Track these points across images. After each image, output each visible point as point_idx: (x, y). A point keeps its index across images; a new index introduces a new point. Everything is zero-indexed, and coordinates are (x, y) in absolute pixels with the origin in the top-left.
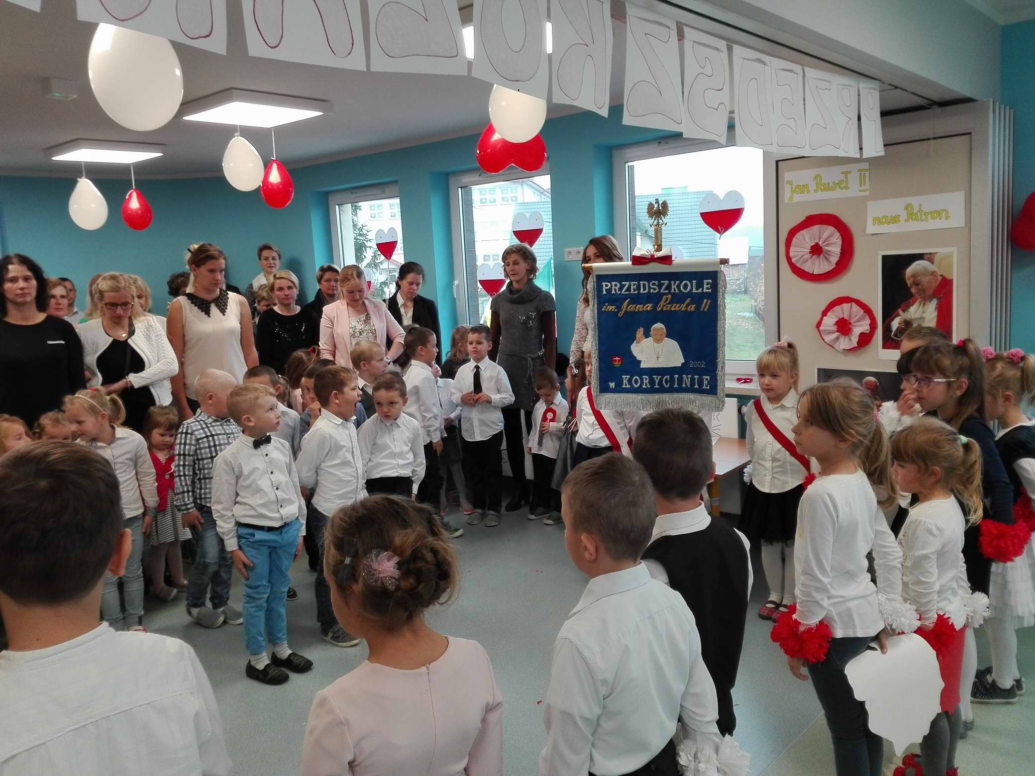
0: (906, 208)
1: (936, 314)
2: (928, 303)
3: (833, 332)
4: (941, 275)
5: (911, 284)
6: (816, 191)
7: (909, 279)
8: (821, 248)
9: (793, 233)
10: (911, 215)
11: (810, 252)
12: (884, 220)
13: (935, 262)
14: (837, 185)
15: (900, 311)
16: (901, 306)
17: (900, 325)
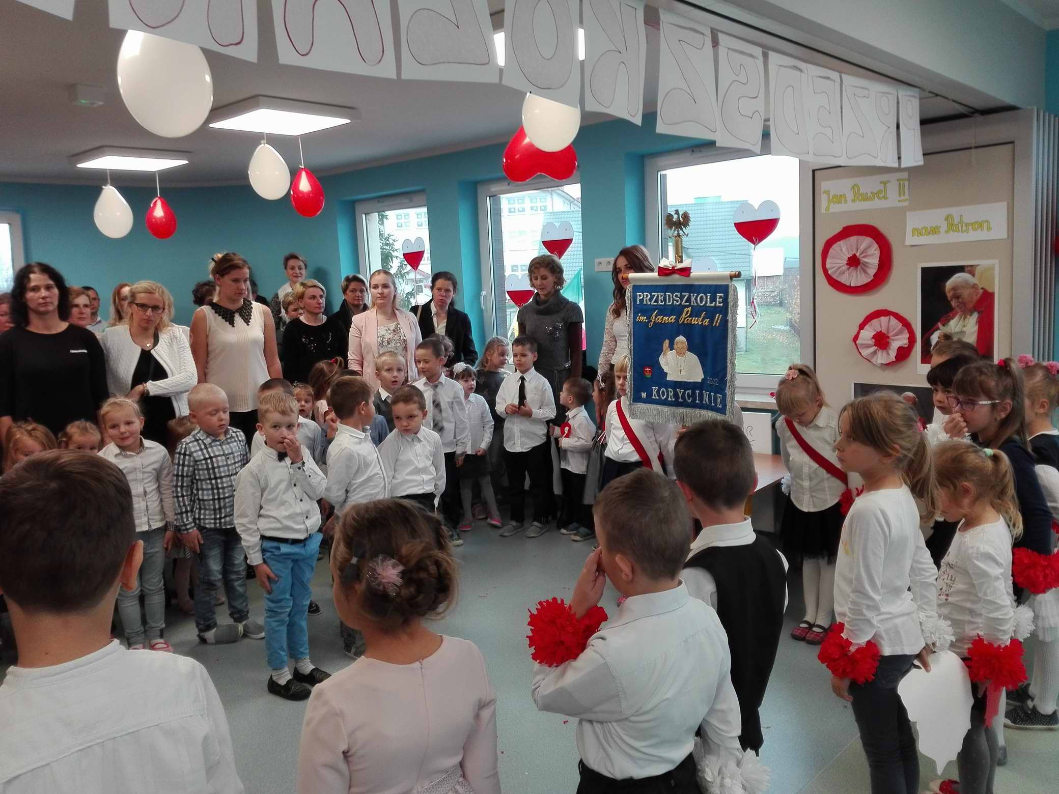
0: (947, 219)
1: (976, 328)
2: (968, 317)
3: (871, 346)
4: (982, 288)
5: (951, 297)
6: (853, 201)
7: (949, 292)
8: (859, 259)
9: (829, 244)
10: (952, 226)
11: (847, 264)
12: (924, 231)
13: (976, 274)
14: (875, 195)
15: (940, 324)
16: (941, 320)
17: (940, 338)
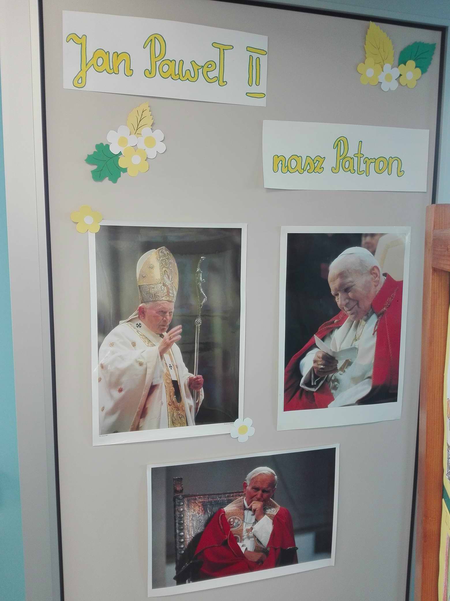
0: (336, 146)
1: (373, 341)
4: (385, 275)
5: (336, 290)
7: (334, 280)
10: (343, 160)
12: (294, 163)
14: (200, 71)
15: (317, 339)
16: (319, 330)
17: (316, 365)
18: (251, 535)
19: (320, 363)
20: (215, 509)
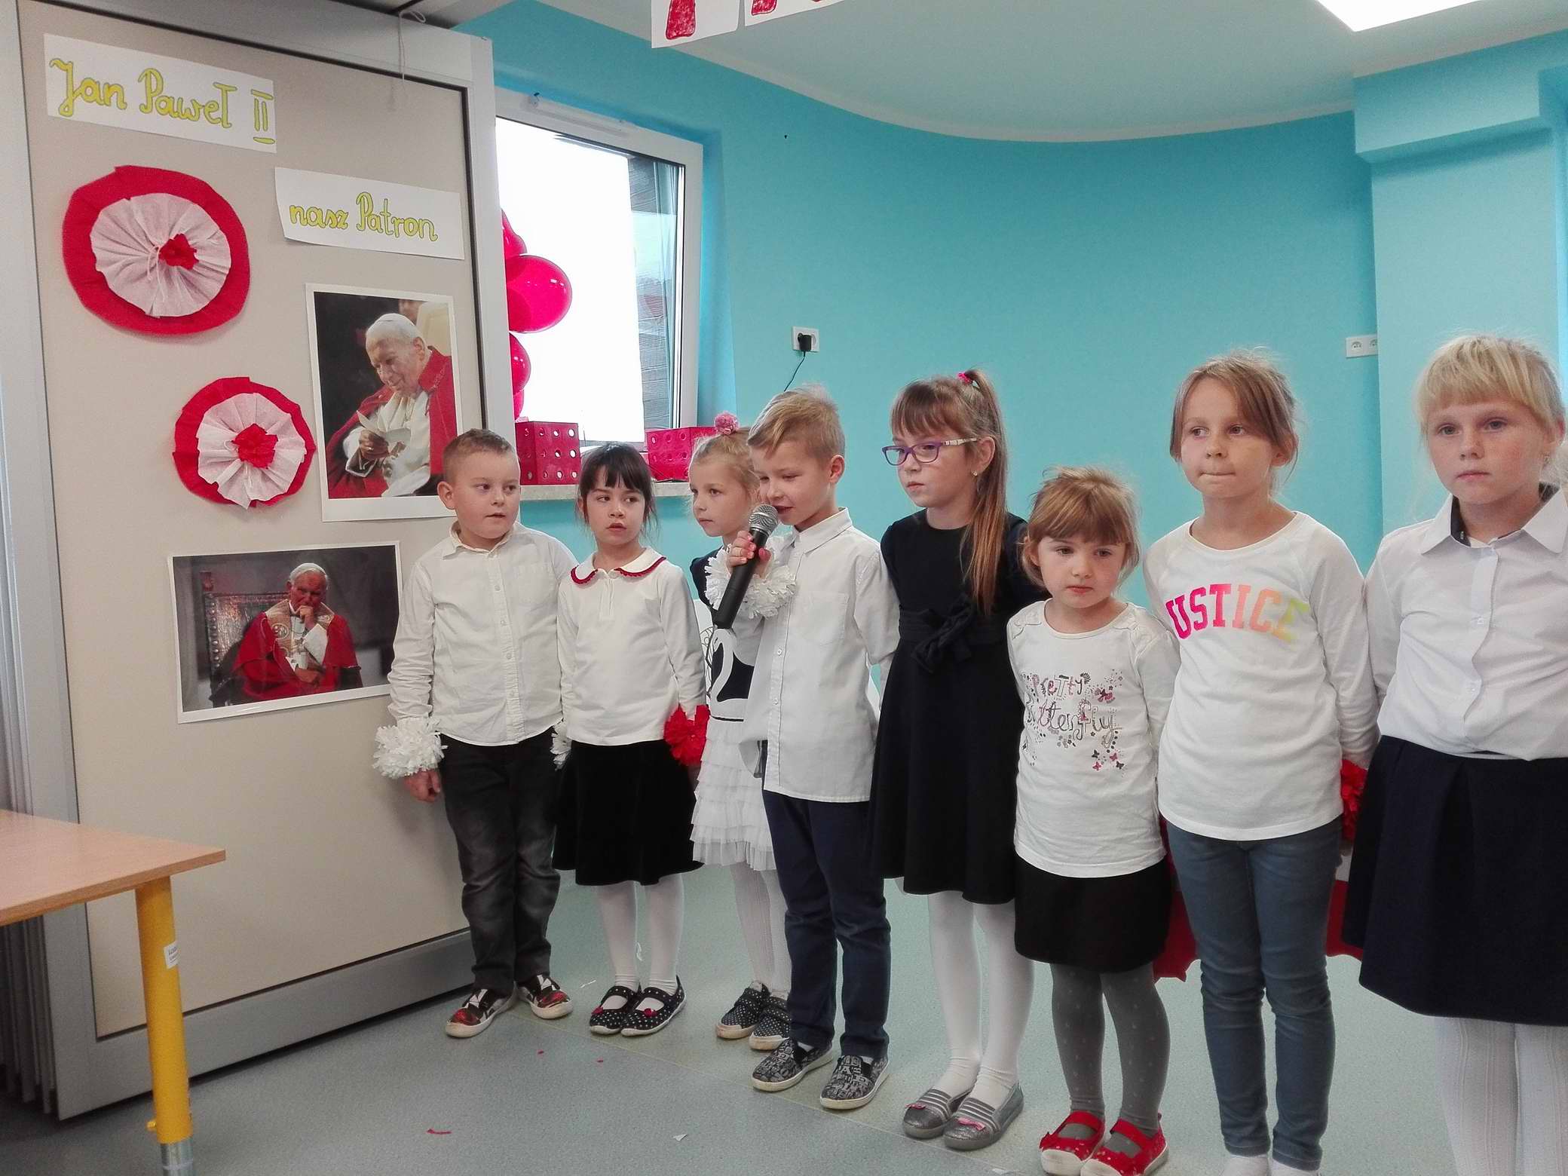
0: (359, 201)
1: (427, 423)
2: (412, 401)
3: (228, 461)
4: (429, 348)
5: (377, 361)
7: (373, 348)
10: (371, 219)
12: (313, 216)
14: (202, 110)
15: (360, 416)
16: (362, 406)
17: (362, 446)
18: (301, 648)
19: (367, 444)
20: (255, 613)
